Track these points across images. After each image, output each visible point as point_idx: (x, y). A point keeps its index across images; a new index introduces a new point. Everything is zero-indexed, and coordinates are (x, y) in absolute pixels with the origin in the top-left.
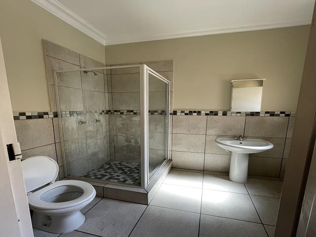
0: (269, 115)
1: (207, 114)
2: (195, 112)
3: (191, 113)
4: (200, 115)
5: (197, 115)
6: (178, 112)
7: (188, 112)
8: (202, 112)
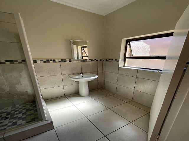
0: (90, 61)
1: (59, 62)
2: (51, 60)
3: (48, 61)
4: (55, 62)
5: (53, 62)
6: (37, 60)
7: (46, 61)
8: (56, 60)
